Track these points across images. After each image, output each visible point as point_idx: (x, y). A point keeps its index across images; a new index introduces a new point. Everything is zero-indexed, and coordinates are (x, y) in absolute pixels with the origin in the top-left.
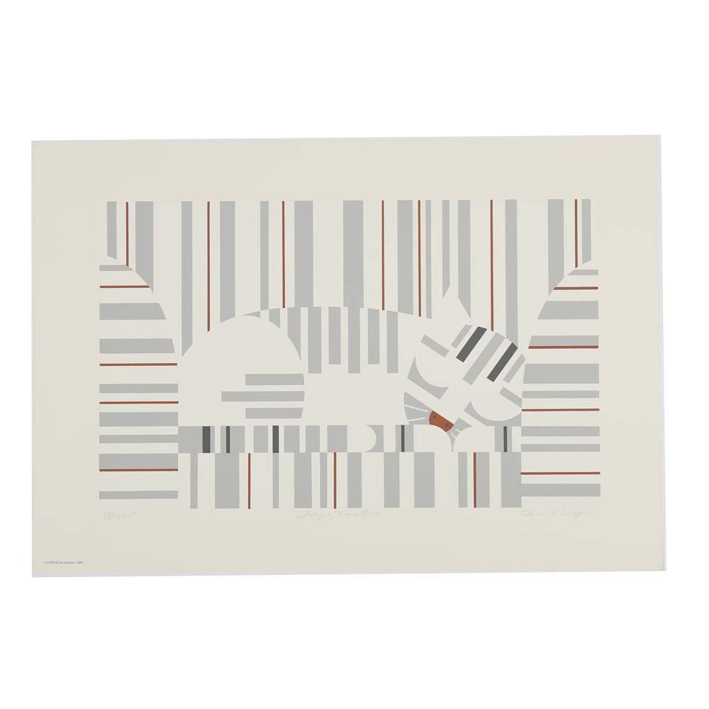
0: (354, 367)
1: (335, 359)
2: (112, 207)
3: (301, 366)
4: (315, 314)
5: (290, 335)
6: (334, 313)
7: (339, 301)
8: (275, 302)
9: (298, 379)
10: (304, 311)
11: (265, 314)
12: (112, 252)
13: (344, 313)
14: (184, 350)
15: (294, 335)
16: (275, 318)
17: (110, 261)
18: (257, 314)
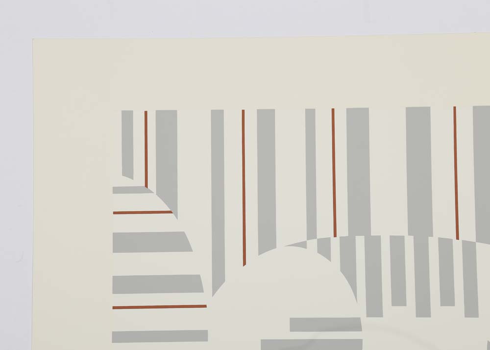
0: (423, 310)
1: (399, 299)
2: (127, 117)
3: (357, 308)
4: (373, 244)
5: (344, 270)
6: (397, 242)
7: (402, 229)
8: (324, 229)
9: (354, 324)
10: (360, 241)
11: (313, 244)
12: (128, 171)
13: (409, 244)
14: (215, 288)
15: (348, 269)
16: (324, 248)
17: (126, 182)
18: (303, 245)
